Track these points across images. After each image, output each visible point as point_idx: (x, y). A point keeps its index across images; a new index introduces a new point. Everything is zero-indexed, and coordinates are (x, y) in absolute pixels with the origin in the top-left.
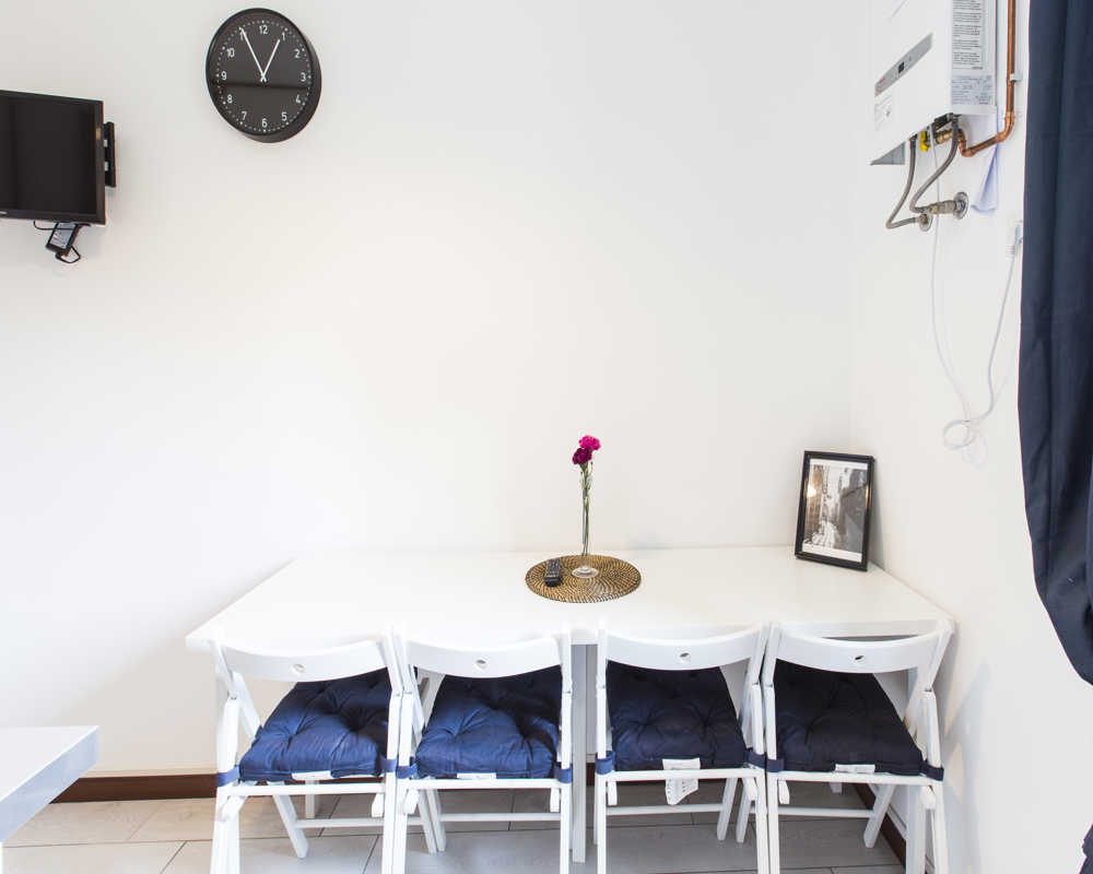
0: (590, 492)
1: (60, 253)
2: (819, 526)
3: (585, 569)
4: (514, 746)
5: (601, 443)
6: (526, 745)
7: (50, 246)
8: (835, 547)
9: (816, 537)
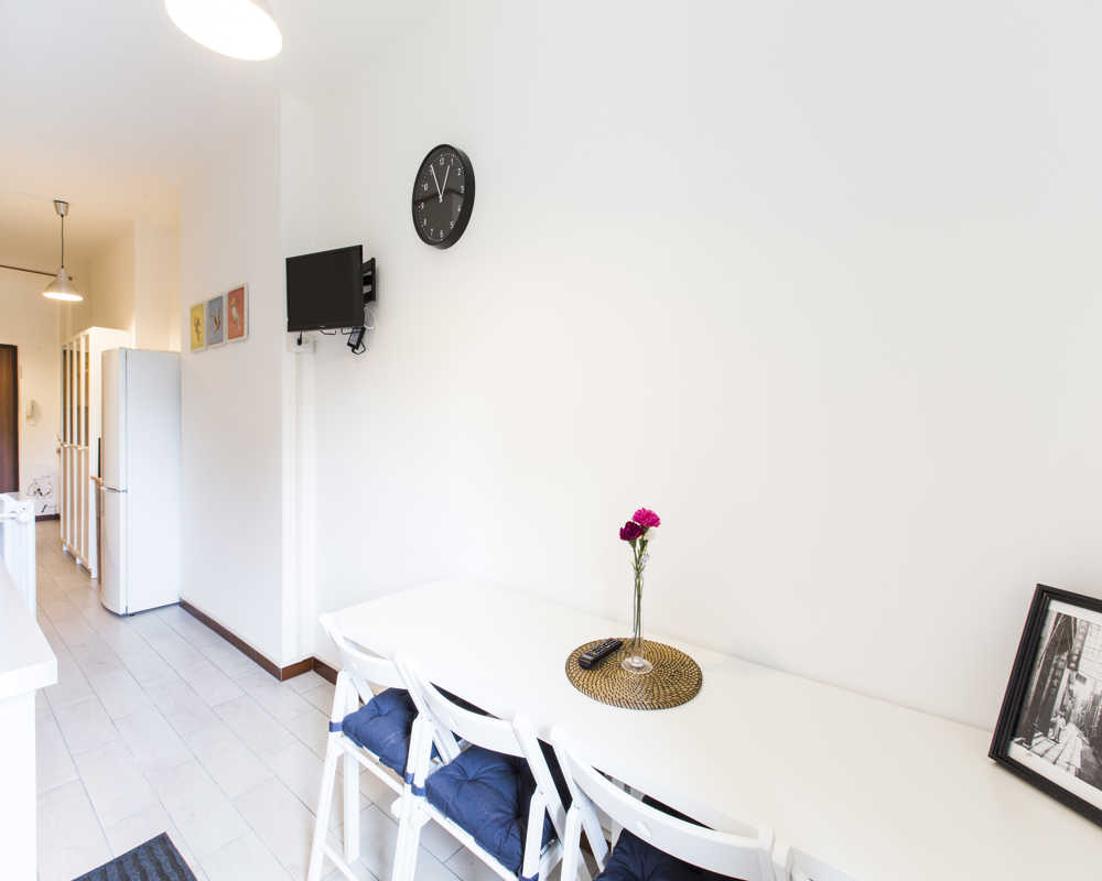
0: (643, 573)
1: (354, 347)
2: (1053, 725)
3: (636, 661)
4: (497, 819)
5: (661, 521)
6: (508, 826)
7: (349, 344)
8: (1079, 775)
9: (1041, 742)
